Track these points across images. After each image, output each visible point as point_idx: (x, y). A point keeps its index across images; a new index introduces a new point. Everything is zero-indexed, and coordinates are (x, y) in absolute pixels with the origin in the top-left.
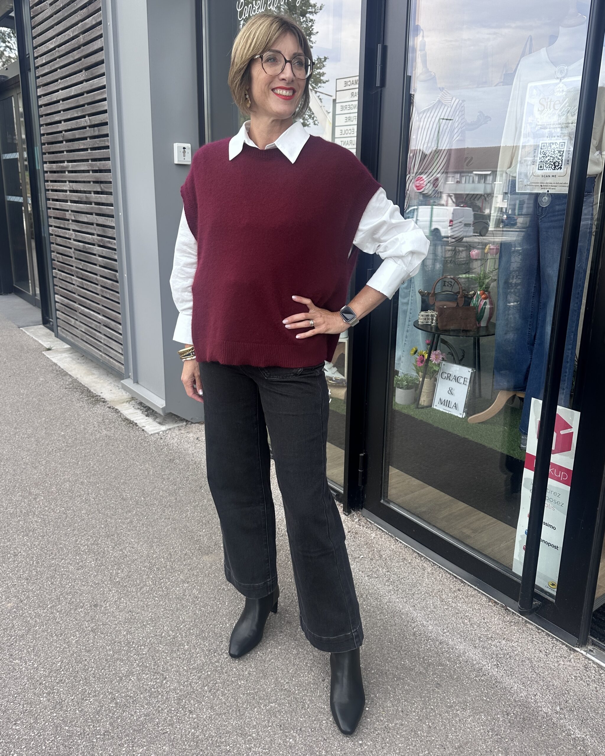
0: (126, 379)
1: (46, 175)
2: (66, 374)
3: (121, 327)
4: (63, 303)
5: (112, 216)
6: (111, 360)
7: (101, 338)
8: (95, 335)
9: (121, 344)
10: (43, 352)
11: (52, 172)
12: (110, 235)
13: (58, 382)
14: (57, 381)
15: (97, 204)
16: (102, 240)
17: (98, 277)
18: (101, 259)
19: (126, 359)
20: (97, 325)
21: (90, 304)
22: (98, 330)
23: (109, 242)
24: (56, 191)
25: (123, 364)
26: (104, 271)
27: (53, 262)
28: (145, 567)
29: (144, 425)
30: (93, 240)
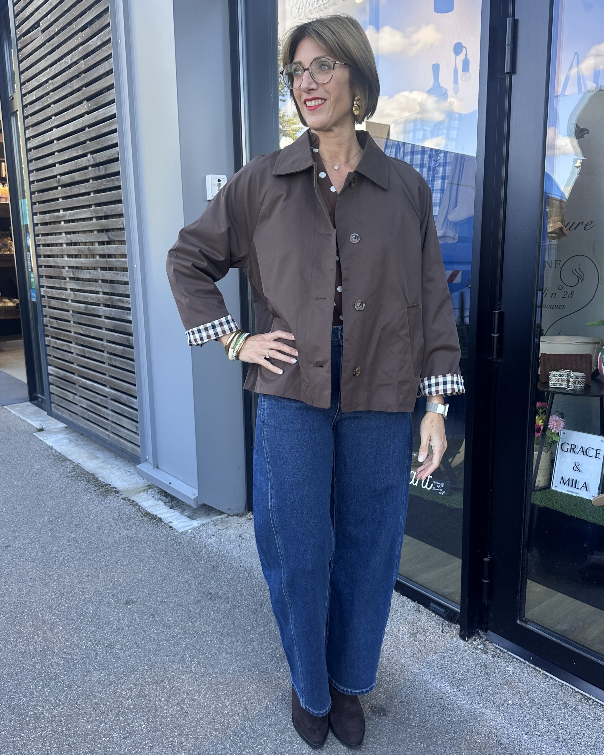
0: (142, 463)
1: (36, 228)
2: (66, 459)
3: (134, 400)
4: (58, 376)
5: (125, 270)
6: (122, 440)
7: (108, 415)
8: (100, 411)
9: (137, 422)
10: (34, 434)
11: (42, 224)
12: (121, 292)
13: (57, 470)
14: (55, 468)
15: (102, 256)
16: (110, 299)
17: (105, 343)
18: (109, 321)
19: (143, 439)
20: (103, 400)
21: (93, 375)
22: (105, 405)
23: (120, 300)
24: (48, 245)
25: (139, 446)
26: (112, 335)
27: (46, 328)
29: (171, 521)
30: (97, 299)
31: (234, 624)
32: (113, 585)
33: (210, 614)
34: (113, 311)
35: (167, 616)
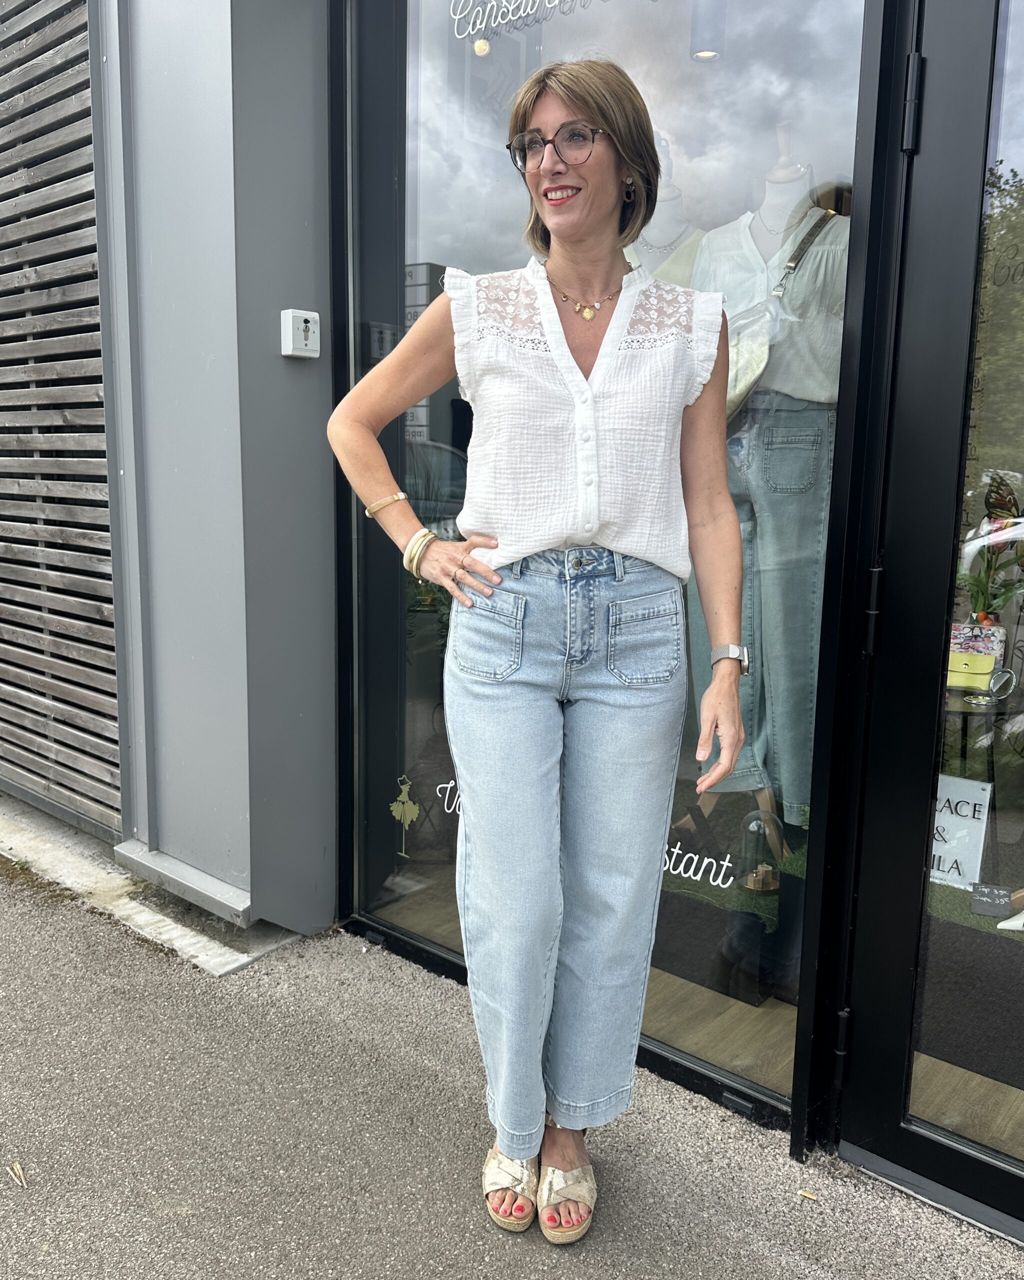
0: (124, 841)
3: (112, 726)
5: (102, 479)
6: (78, 798)
7: (49, 749)
9: (115, 765)
12: (90, 520)
15: (48, 453)
16: (62, 532)
17: (45, 616)
18: (57, 573)
19: (127, 798)
20: (37, 721)
22: (42, 731)
23: (84, 536)
25: (118, 810)
26: (63, 601)
30: (34, 533)
31: (367, 1163)
32: (106, 1097)
33: (316, 1145)
34: (67, 555)
35: (232, 1159)
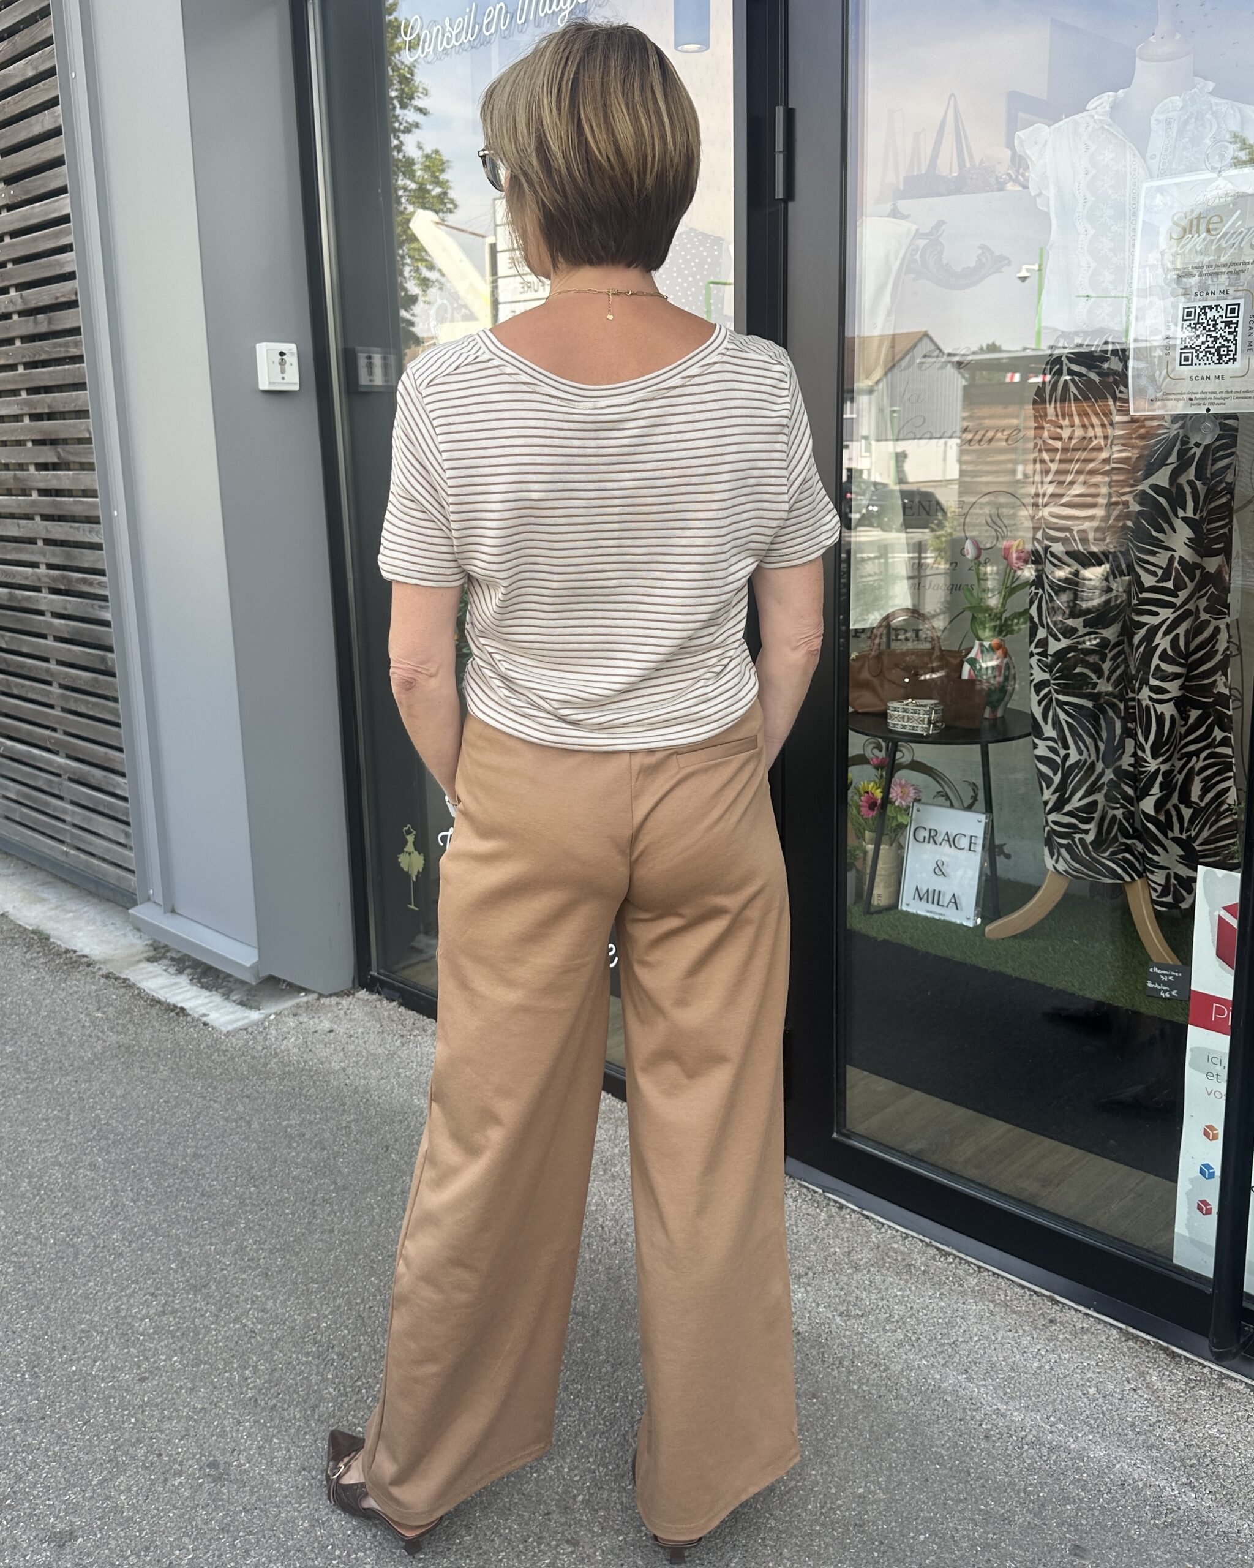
0: (141, 904)
3: (120, 780)
5: (94, 520)
6: (95, 861)
7: (66, 811)
8: (46, 803)
9: (126, 823)
12: (85, 565)
15: (43, 492)
16: (63, 577)
17: (53, 666)
18: (63, 622)
19: (141, 857)
20: (52, 781)
22: (56, 792)
23: (83, 584)
25: (133, 872)
26: (69, 650)
28: (307, 1354)
29: (204, 1012)
30: (35, 578)
34: (70, 602)
